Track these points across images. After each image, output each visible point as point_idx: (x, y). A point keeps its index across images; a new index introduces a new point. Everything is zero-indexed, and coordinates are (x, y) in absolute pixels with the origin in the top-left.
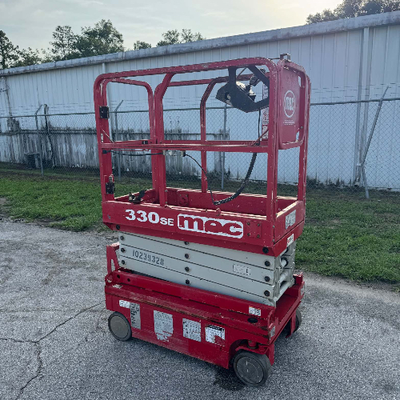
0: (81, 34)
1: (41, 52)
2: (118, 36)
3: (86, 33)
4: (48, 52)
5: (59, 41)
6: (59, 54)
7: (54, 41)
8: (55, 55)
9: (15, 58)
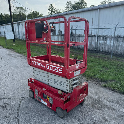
0: (74, 4)
1: (62, 10)
2: (86, 4)
3: (76, 3)
4: (64, 10)
5: (67, 6)
6: (67, 10)
7: (66, 6)
8: (65, 11)
9: (54, 12)
